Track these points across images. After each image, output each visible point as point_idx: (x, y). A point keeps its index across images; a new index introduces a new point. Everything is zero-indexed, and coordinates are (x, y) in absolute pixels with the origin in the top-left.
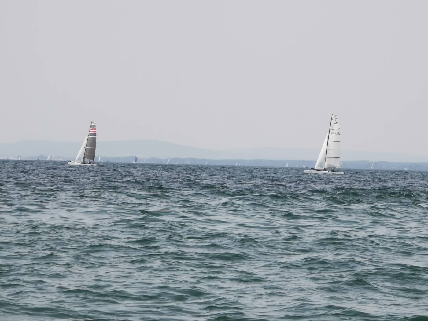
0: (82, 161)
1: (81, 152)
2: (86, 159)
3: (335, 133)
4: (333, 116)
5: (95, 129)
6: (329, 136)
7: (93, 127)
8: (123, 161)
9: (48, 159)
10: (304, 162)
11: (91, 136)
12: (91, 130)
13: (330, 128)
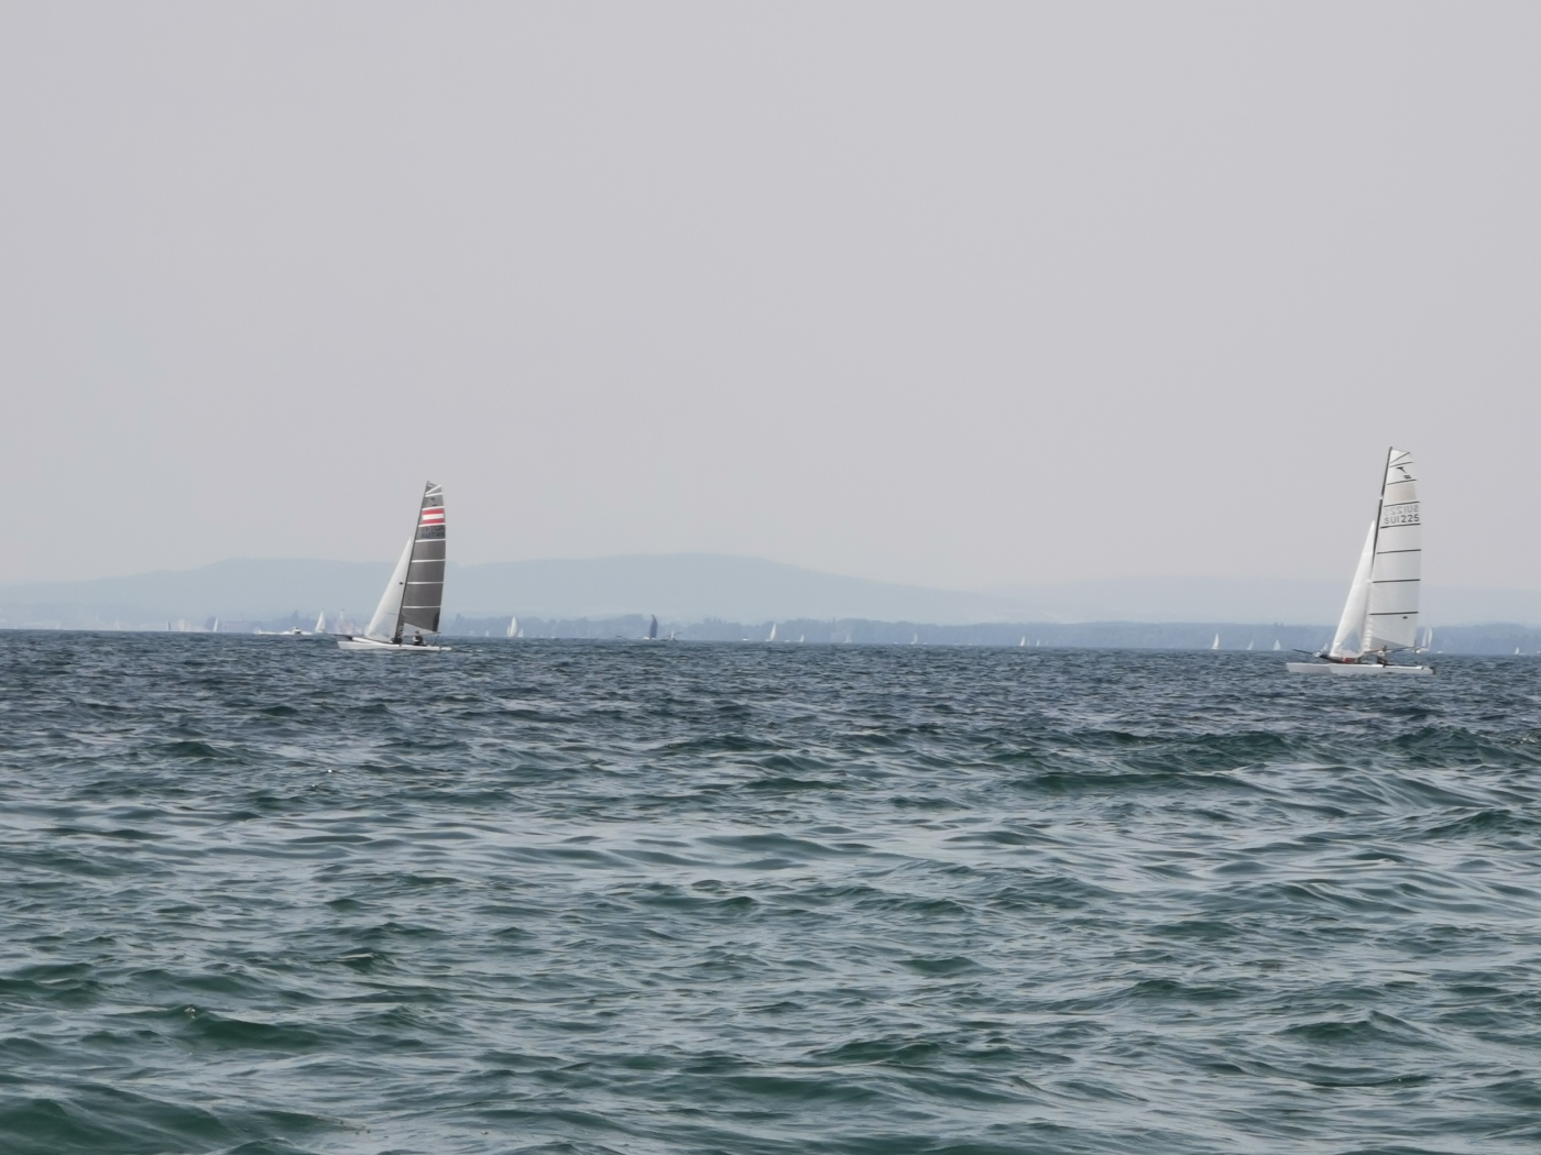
0: (393, 635)
1: (388, 598)
2: (406, 625)
3: (1401, 519)
4: (1395, 455)
5: (441, 511)
6: (1380, 530)
7: (433, 502)
8: (600, 635)
9: (319, 629)
10: (1278, 630)
11: (424, 537)
12: (426, 517)
13: (1381, 501)
